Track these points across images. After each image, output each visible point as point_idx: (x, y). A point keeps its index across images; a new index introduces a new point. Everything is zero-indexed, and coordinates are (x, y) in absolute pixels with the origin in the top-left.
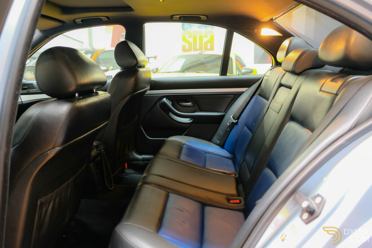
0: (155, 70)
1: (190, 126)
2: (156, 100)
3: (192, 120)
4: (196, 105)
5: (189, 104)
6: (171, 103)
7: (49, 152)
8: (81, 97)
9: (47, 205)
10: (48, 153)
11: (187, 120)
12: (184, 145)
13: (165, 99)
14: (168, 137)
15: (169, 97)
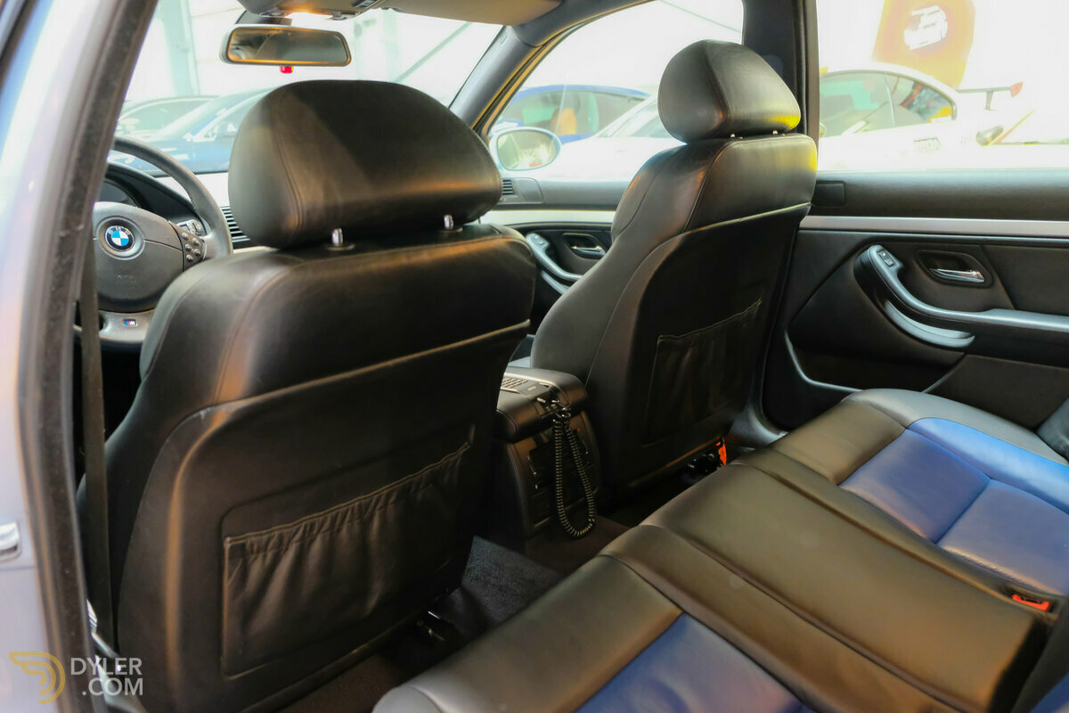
0: (988, 135)
1: (960, 359)
2: (843, 251)
3: (973, 337)
4: (998, 282)
5: (974, 275)
6: (898, 265)
7: (202, 413)
8: (351, 247)
9: (270, 555)
10: (199, 417)
11: (951, 338)
12: (907, 428)
13: (874, 253)
14: (866, 385)
15: (891, 244)
